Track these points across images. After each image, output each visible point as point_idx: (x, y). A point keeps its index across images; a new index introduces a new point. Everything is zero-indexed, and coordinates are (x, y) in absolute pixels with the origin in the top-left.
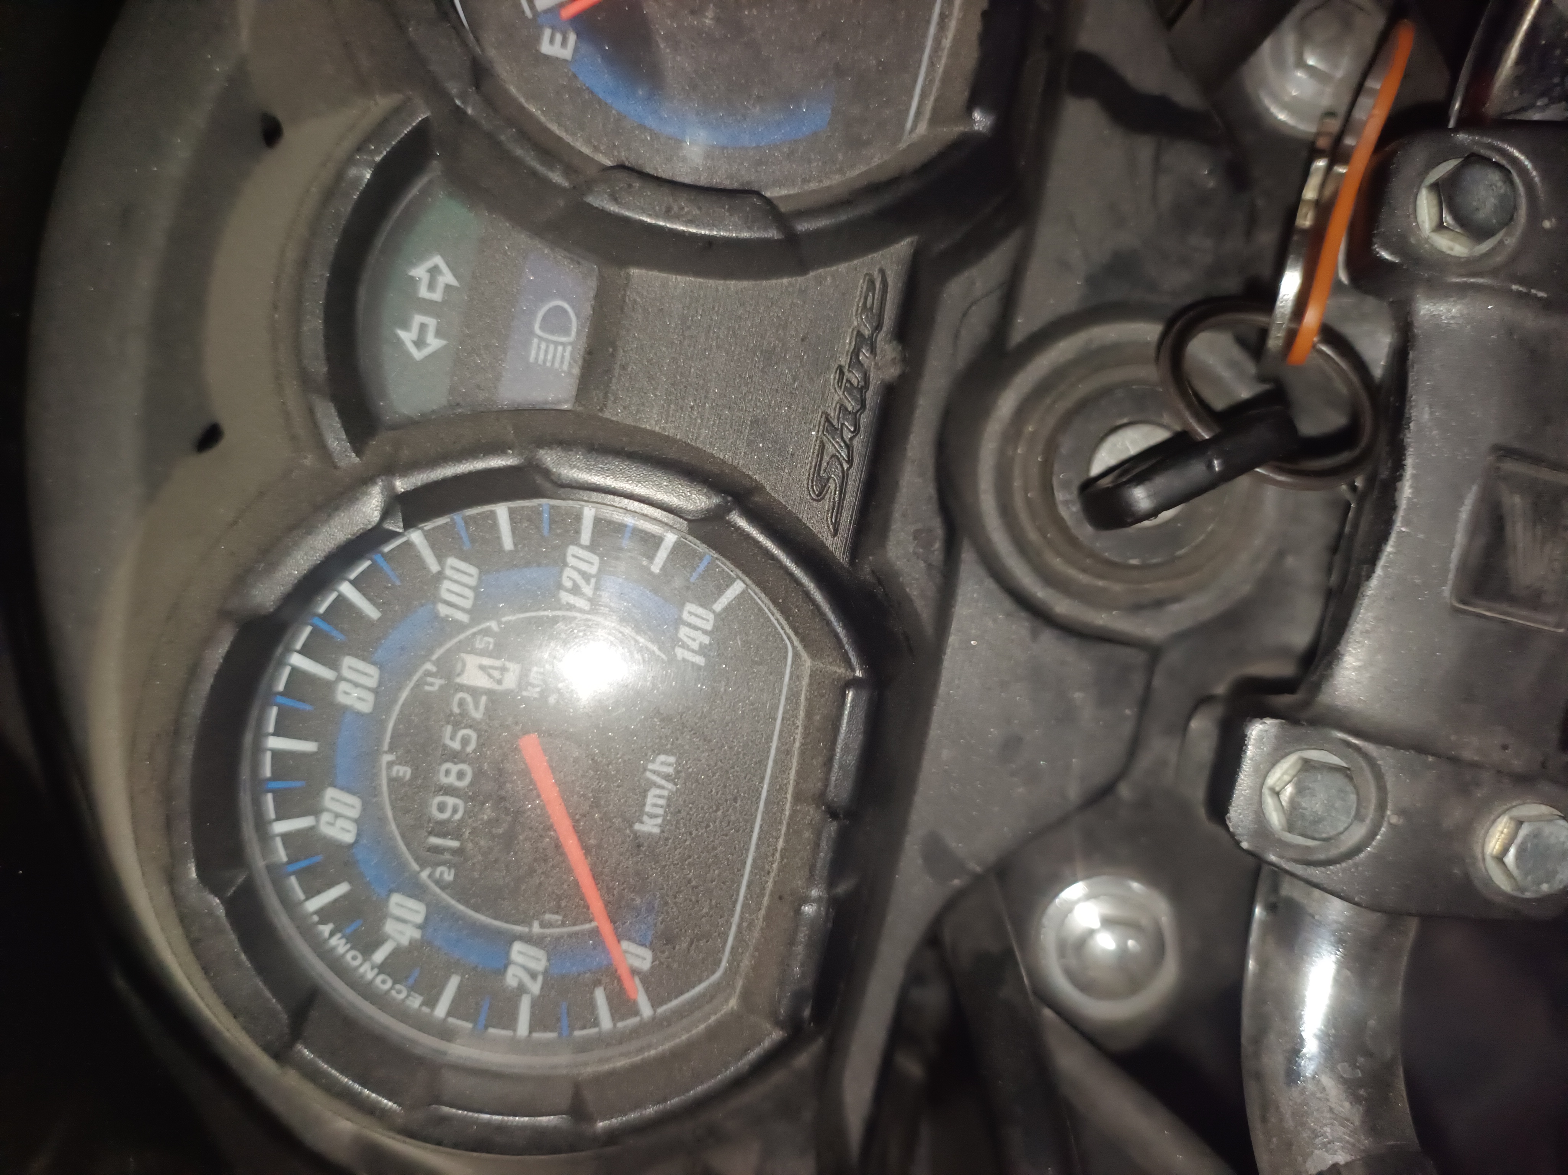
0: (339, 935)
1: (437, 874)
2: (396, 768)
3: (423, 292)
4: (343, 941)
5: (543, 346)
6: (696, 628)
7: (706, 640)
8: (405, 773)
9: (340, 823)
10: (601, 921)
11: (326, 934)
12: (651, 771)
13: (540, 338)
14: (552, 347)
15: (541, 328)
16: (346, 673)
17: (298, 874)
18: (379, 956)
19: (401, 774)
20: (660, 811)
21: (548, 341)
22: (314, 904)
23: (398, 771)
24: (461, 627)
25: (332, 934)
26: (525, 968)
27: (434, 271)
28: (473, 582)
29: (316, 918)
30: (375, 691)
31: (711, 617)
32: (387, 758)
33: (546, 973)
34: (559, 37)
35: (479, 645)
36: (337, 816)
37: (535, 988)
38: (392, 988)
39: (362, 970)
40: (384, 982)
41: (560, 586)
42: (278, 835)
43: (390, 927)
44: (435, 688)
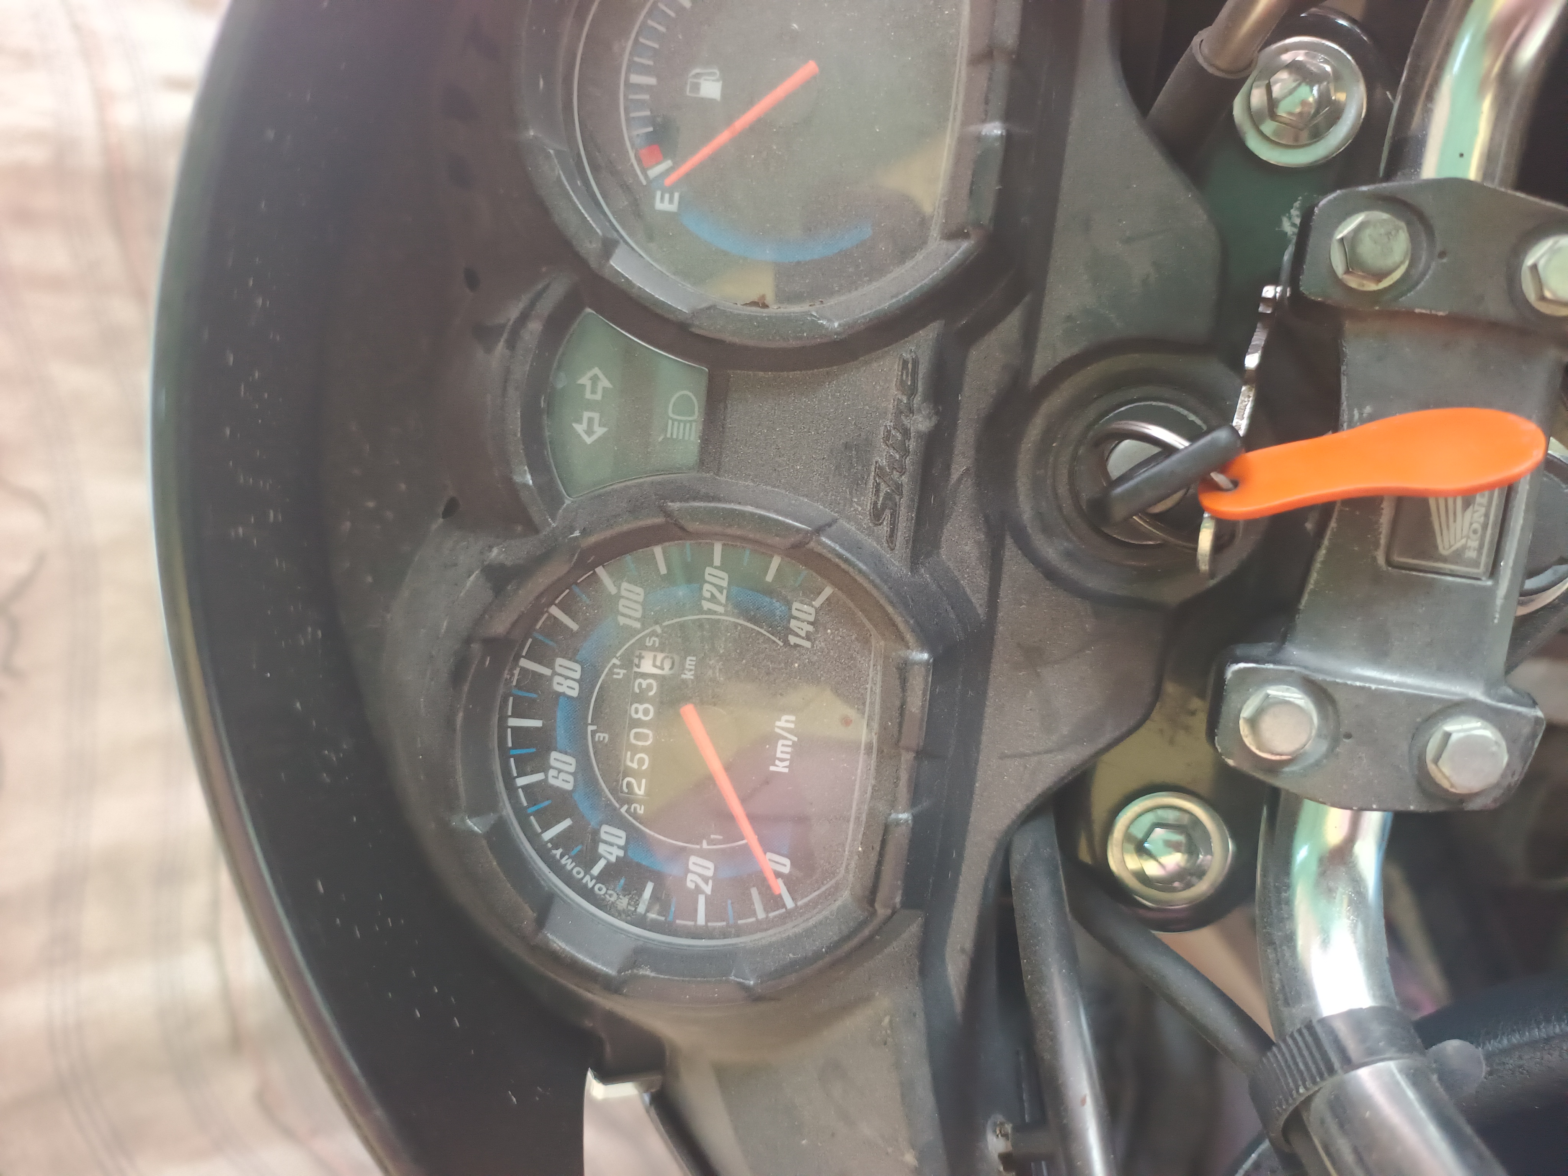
0: (567, 857)
1: (632, 810)
2: (598, 735)
3: (588, 395)
4: (570, 861)
5: (676, 423)
6: (803, 621)
7: (811, 628)
8: (604, 738)
9: (562, 776)
10: (750, 837)
11: (558, 856)
12: (778, 727)
13: (674, 420)
14: (682, 425)
15: (673, 412)
16: (558, 669)
17: (536, 814)
18: (596, 870)
19: (601, 739)
20: (788, 756)
21: (680, 421)
22: (548, 835)
23: (599, 737)
24: (634, 632)
25: (562, 856)
26: (700, 875)
27: (595, 379)
28: (641, 598)
29: (550, 845)
30: (579, 681)
31: (812, 611)
32: (591, 728)
33: (714, 878)
34: (667, 196)
35: (649, 643)
36: (560, 771)
37: (708, 889)
38: (606, 893)
39: (584, 881)
40: (600, 889)
41: (701, 598)
42: (519, 787)
43: (602, 848)
44: (620, 677)
